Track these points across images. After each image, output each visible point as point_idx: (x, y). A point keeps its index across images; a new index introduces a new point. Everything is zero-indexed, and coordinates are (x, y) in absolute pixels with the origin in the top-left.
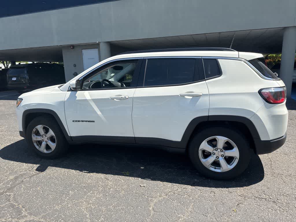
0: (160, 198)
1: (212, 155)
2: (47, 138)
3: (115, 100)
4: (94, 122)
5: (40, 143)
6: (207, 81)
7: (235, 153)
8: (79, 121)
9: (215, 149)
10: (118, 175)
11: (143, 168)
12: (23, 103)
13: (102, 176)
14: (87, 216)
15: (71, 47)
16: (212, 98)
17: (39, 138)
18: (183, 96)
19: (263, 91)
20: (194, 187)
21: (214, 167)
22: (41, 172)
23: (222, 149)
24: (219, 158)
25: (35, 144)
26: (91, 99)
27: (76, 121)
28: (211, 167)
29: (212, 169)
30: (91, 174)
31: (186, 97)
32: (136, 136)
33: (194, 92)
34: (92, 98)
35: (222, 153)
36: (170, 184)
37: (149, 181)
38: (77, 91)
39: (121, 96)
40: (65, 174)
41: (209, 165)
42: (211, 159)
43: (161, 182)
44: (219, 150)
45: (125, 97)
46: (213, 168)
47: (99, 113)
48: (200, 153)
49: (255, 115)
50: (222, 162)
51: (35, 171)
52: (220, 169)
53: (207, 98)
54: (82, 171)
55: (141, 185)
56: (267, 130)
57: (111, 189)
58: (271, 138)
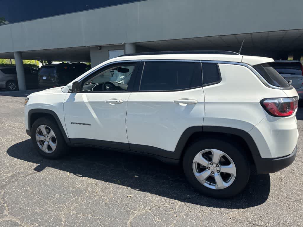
0: (143, 212)
1: (207, 169)
2: (49, 138)
3: (110, 103)
4: (90, 125)
5: (42, 142)
6: (204, 88)
7: (231, 169)
8: (76, 123)
9: (210, 163)
10: (109, 182)
11: (137, 176)
12: (30, 102)
13: (93, 181)
14: (62, 223)
15: (99, 48)
16: (208, 107)
17: (42, 138)
18: (177, 103)
19: (266, 101)
20: (183, 203)
21: (209, 183)
22: (38, 171)
23: (218, 164)
24: (214, 173)
25: (38, 144)
26: (87, 101)
27: (74, 123)
28: (205, 182)
29: (207, 185)
30: (84, 178)
31: (180, 104)
32: (130, 143)
33: (189, 99)
34: (89, 101)
35: (218, 169)
36: (158, 198)
37: (138, 191)
38: (77, 93)
39: (116, 99)
40: (59, 176)
41: (203, 180)
42: (206, 174)
43: (150, 194)
44: (215, 165)
45: (119, 101)
46: (207, 183)
47: (95, 116)
48: (194, 166)
49: (254, 127)
50: (218, 178)
51: (33, 170)
52: (215, 186)
53: (202, 107)
54: (76, 175)
55: (128, 195)
56: (269, 147)
57: (97, 197)
58: (273, 157)
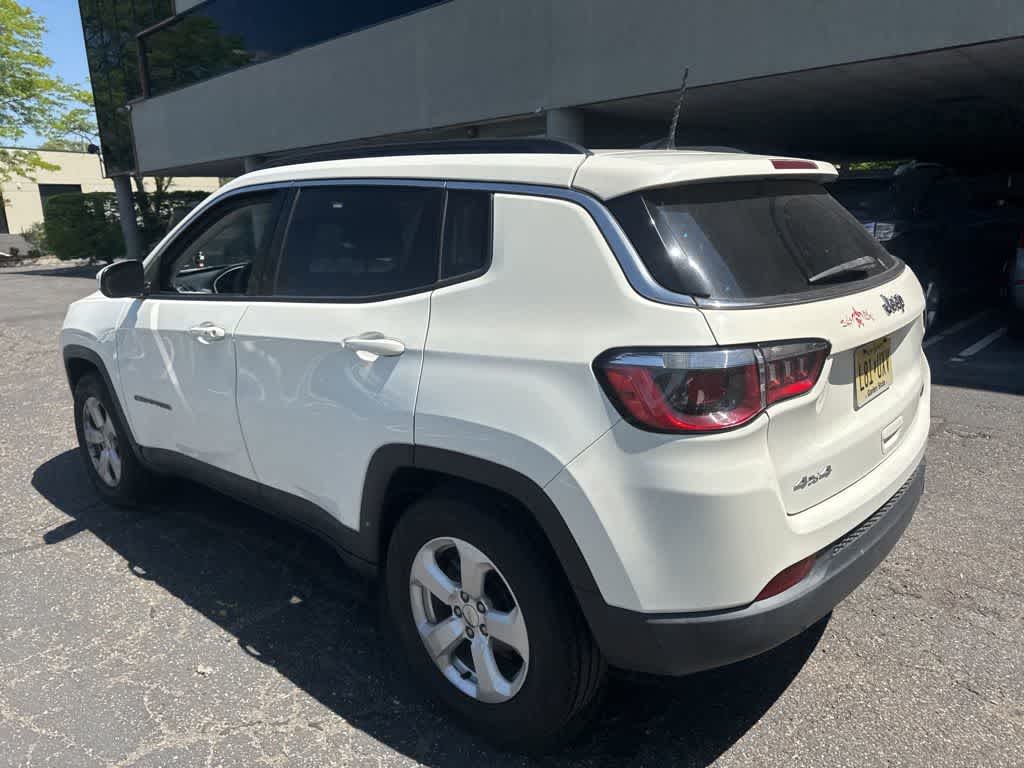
1: (454, 616)
3: (200, 339)
4: (167, 407)
5: (98, 451)
6: (435, 293)
8: (145, 400)
9: (458, 589)
11: (297, 601)
15: (469, 132)
16: (433, 370)
17: (96, 438)
18: (351, 349)
21: (467, 669)
22: (49, 543)
23: (482, 601)
24: (472, 636)
25: (91, 453)
27: (140, 399)
28: (452, 662)
29: (453, 674)
31: (360, 354)
35: (483, 619)
36: (287, 693)
37: (247, 657)
38: (147, 298)
39: (214, 325)
41: (442, 654)
44: (472, 603)
45: (214, 332)
46: (458, 668)
48: (416, 597)
49: (562, 470)
51: (40, 536)
52: (473, 679)
53: (414, 369)
54: (132, 567)
55: (199, 667)
